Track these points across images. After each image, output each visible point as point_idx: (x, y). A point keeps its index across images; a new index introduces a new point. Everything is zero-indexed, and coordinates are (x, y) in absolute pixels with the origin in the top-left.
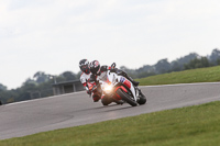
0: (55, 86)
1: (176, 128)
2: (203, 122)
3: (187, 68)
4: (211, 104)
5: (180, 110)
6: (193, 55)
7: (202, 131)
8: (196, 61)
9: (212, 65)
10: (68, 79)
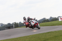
0: (6, 27)
1: (40, 39)
2: (47, 37)
3: (43, 22)
4: (50, 32)
5: (41, 34)
6: (44, 19)
7: (47, 40)
8: (45, 20)
9: (50, 21)
10: (9, 25)
